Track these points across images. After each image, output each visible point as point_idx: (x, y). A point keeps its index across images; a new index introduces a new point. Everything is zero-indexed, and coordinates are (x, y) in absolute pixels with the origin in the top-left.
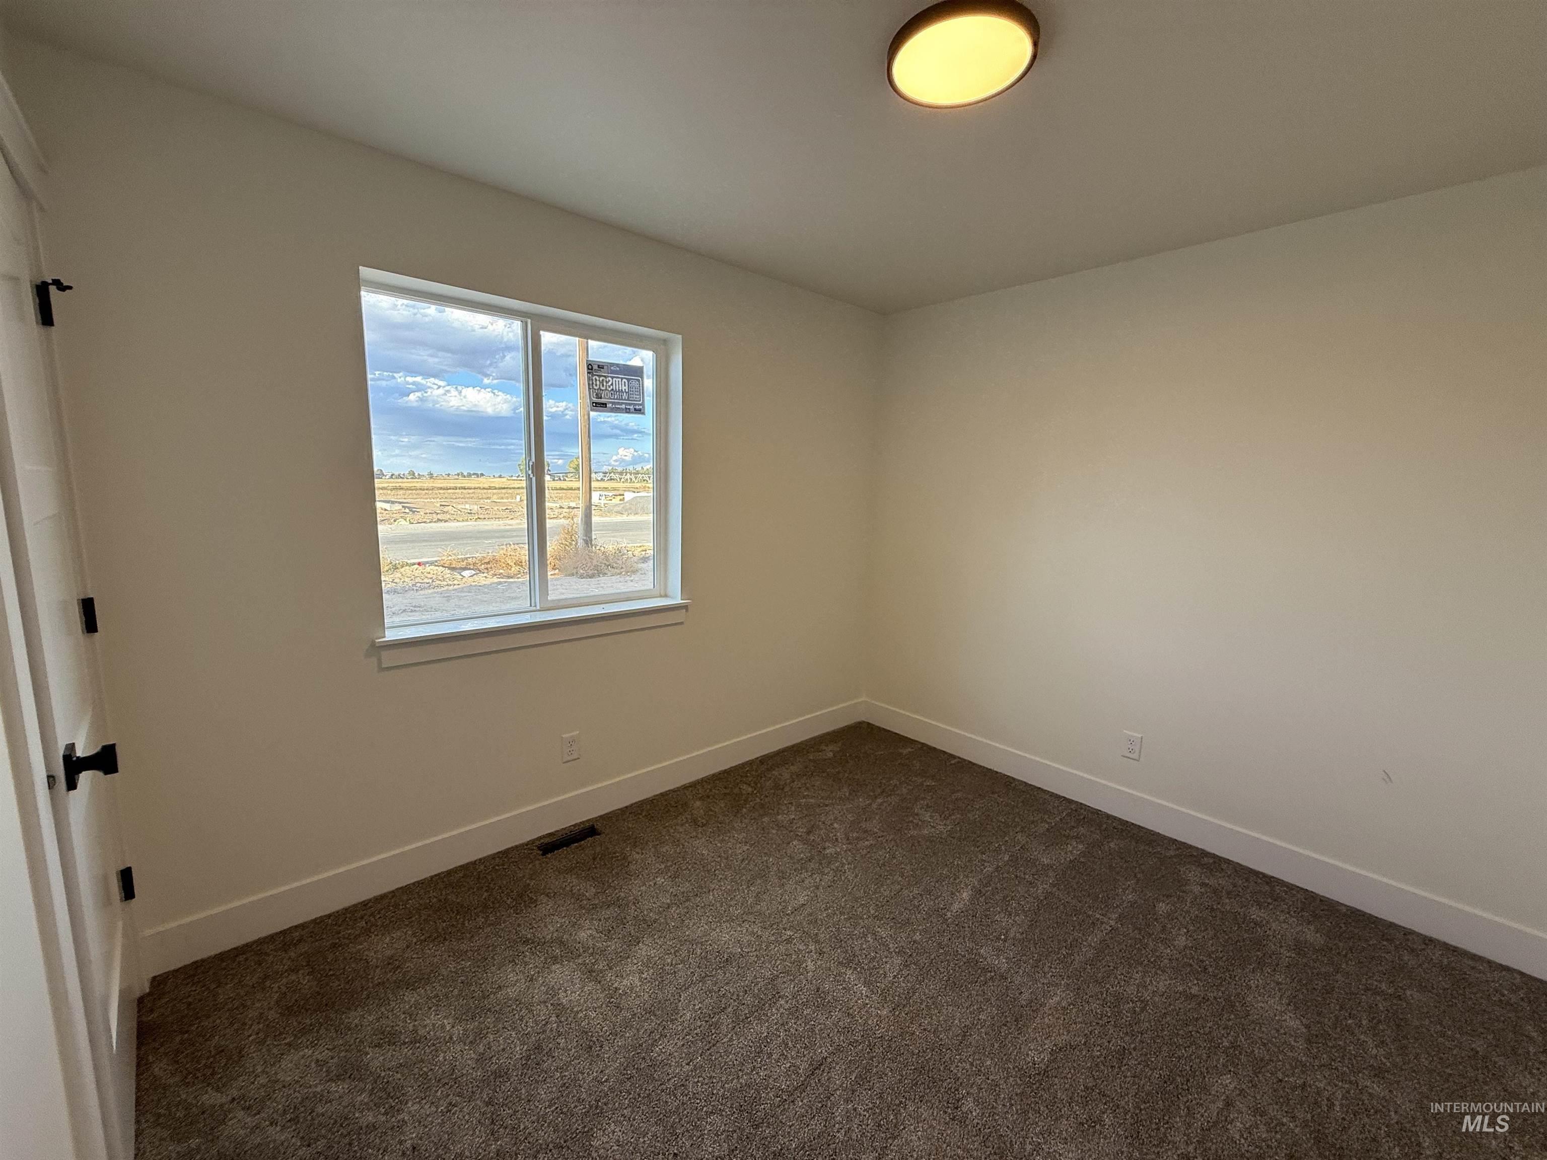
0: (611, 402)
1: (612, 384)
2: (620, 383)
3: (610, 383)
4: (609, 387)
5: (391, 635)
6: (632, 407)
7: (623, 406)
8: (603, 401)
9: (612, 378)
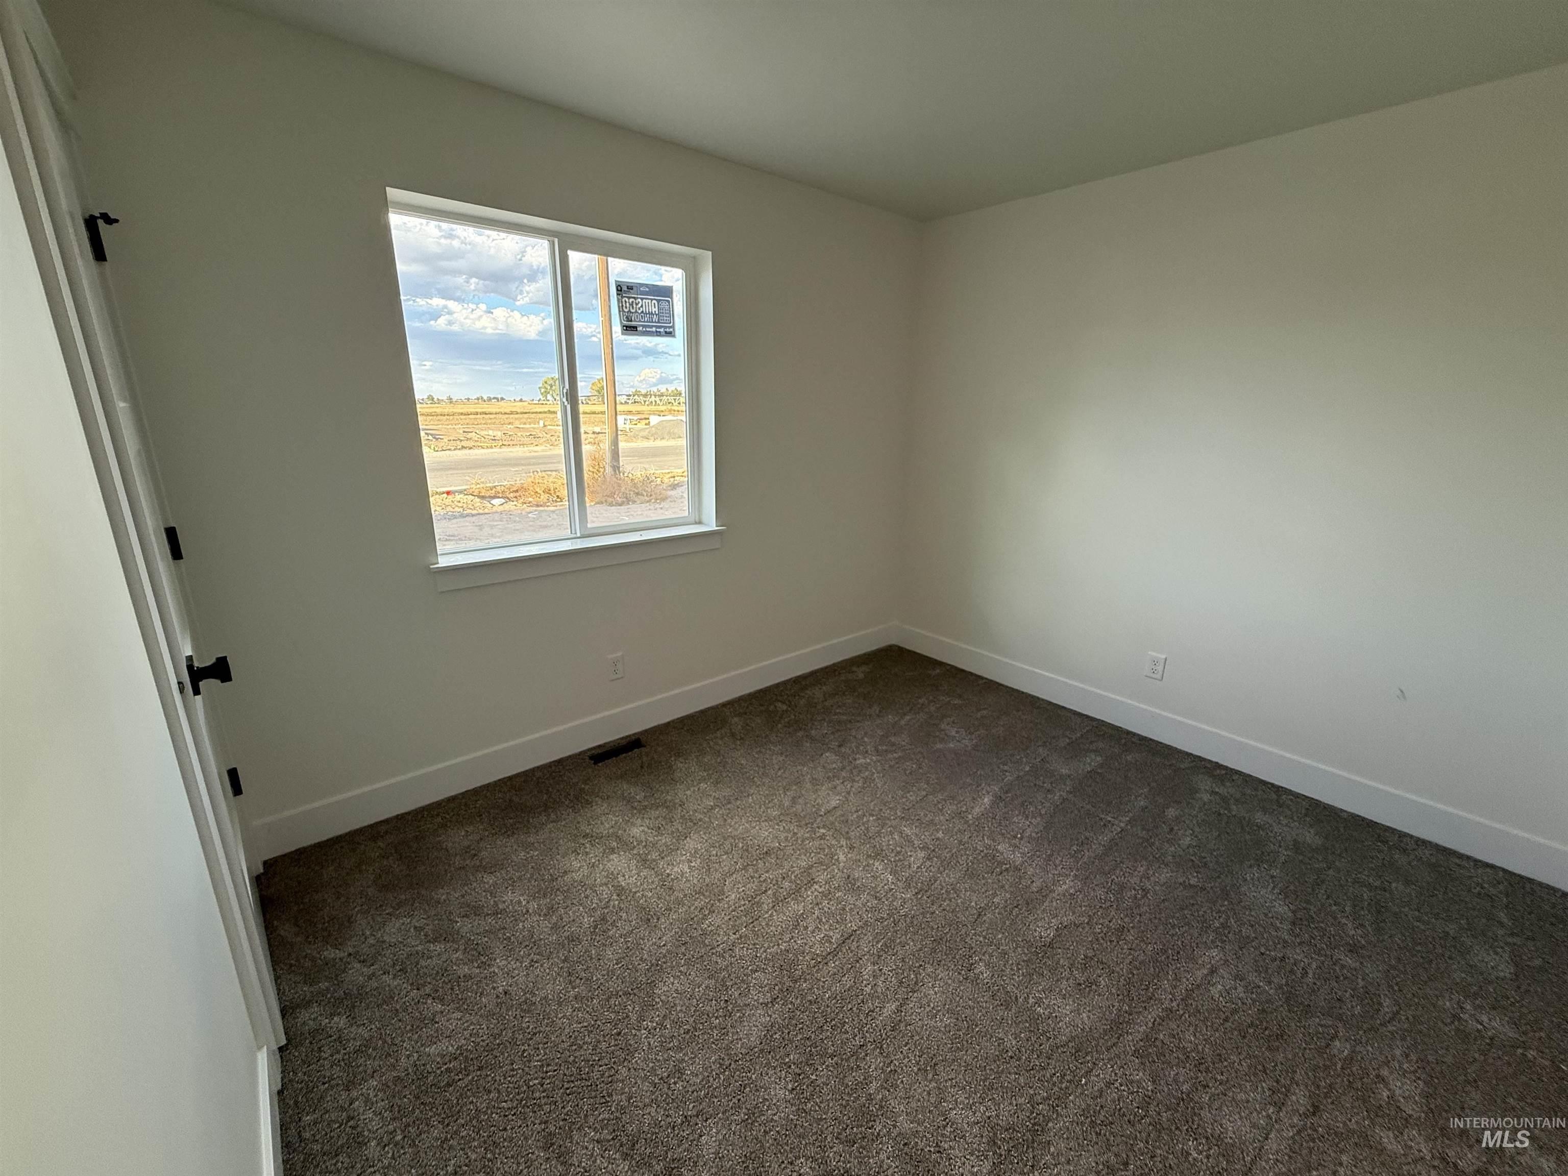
0: (642, 325)
1: (642, 306)
2: (650, 305)
3: (640, 305)
4: (639, 309)
5: (444, 562)
6: (662, 330)
7: (654, 329)
8: (633, 324)
9: (642, 299)
